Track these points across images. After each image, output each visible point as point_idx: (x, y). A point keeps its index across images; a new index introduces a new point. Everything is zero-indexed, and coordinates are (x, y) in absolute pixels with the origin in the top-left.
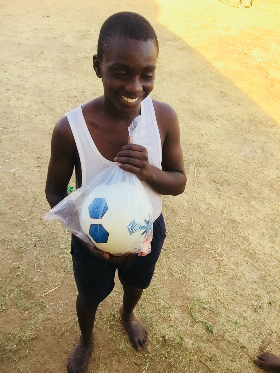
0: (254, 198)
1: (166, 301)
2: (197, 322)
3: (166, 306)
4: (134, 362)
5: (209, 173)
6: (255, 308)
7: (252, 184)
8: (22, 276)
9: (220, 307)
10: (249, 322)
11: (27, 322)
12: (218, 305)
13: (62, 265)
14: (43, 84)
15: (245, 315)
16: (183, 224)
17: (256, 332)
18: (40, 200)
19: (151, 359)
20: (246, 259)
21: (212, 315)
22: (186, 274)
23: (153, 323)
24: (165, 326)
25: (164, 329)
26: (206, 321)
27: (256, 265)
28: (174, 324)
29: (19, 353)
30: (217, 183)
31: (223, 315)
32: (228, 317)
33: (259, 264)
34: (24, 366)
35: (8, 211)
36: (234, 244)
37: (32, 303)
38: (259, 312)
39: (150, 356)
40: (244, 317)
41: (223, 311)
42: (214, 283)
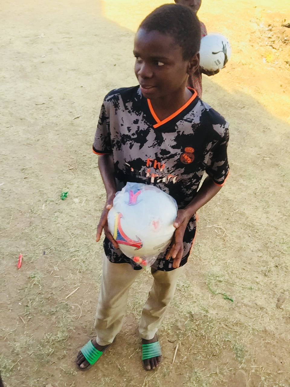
0: (241, 176)
1: (183, 281)
2: (216, 295)
3: (185, 285)
4: (168, 341)
6: (264, 273)
7: (236, 164)
8: (39, 284)
9: (233, 277)
10: (262, 286)
12: (231, 276)
13: (77, 267)
15: (258, 280)
17: (271, 293)
18: (37, 210)
19: (183, 334)
20: (247, 232)
21: (228, 286)
23: (177, 303)
24: (189, 303)
25: (189, 306)
26: (224, 292)
27: (257, 235)
29: (56, 355)
31: (238, 284)
32: (242, 285)
33: (259, 234)
34: (65, 365)
35: (7, 226)
36: (233, 220)
37: (57, 307)
38: (269, 276)
39: (181, 332)
40: (257, 283)
41: (237, 280)
42: (224, 257)
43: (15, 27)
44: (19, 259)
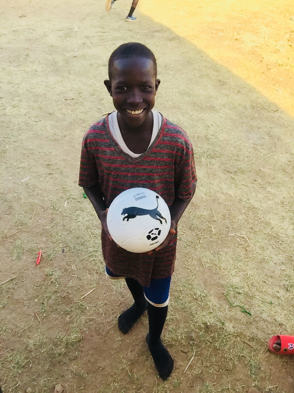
0: (269, 183)
1: (201, 290)
2: (234, 307)
3: (202, 295)
4: (181, 350)
5: (221, 164)
6: (286, 288)
7: (265, 170)
8: (56, 282)
9: (253, 290)
10: (283, 301)
11: (71, 325)
12: (251, 289)
13: (94, 268)
14: (37, 89)
15: (279, 295)
16: (204, 216)
18: (59, 207)
19: (197, 345)
20: (271, 243)
21: (247, 298)
22: (216, 263)
23: (193, 313)
24: (205, 314)
25: (204, 316)
26: (243, 305)
27: (281, 247)
28: (213, 311)
29: (68, 355)
30: (231, 173)
31: (257, 297)
32: (262, 298)
33: (284, 246)
34: (75, 367)
35: (29, 221)
36: (257, 230)
37: (72, 307)
38: (291, 291)
39: (195, 342)
40: (278, 297)
41: (257, 293)
42: (245, 268)
43: (50, 20)
44: (38, 256)
